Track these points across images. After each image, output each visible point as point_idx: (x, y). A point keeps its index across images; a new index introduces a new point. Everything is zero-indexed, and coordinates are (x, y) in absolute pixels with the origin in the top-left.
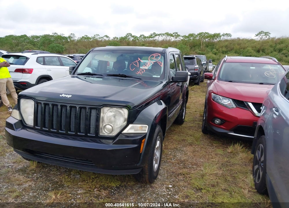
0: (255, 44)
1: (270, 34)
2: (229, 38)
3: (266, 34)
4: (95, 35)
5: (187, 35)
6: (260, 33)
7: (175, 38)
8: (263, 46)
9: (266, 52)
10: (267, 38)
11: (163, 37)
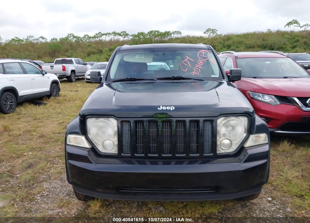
0: (206, 41)
1: (216, 31)
2: (179, 36)
3: (213, 31)
4: (28, 37)
5: (136, 34)
6: (208, 30)
7: (123, 37)
8: (213, 42)
9: (216, 49)
10: (215, 35)
11: (110, 36)
